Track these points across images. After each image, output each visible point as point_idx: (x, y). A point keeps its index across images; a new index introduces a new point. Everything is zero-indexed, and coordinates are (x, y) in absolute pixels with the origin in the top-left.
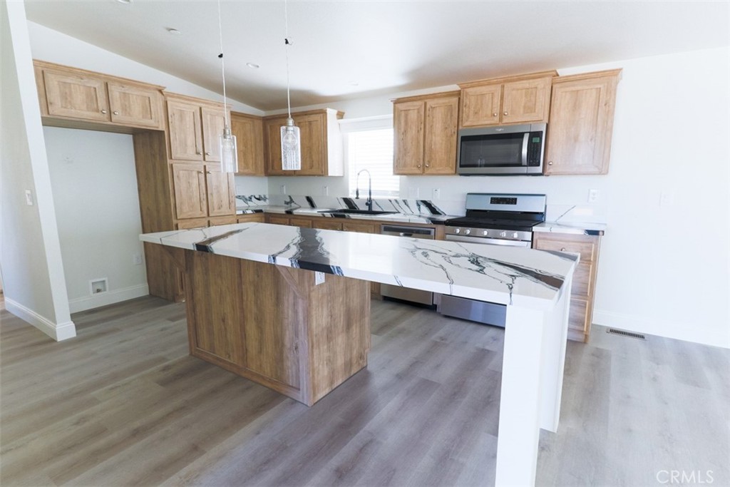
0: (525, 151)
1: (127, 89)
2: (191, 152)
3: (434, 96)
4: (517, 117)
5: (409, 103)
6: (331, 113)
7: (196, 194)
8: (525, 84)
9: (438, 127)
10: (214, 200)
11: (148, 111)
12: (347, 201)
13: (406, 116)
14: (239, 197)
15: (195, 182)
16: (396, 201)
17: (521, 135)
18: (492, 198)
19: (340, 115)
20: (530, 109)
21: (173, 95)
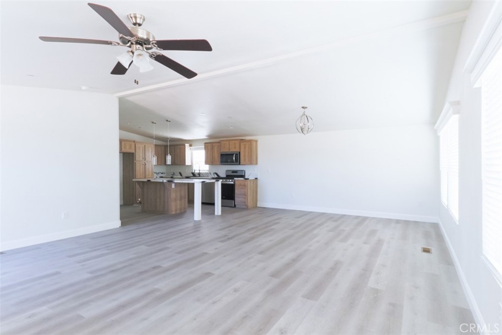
0: (234, 158)
1: (126, 142)
2: (141, 158)
3: (214, 143)
4: (233, 149)
5: (208, 144)
6: (187, 145)
7: (142, 171)
8: (234, 142)
9: (216, 151)
10: (147, 173)
11: (130, 147)
12: (193, 173)
13: (208, 147)
14: (155, 173)
15: (142, 167)
17: (233, 154)
18: (232, 171)
19: (191, 146)
20: (235, 148)
21: (137, 142)
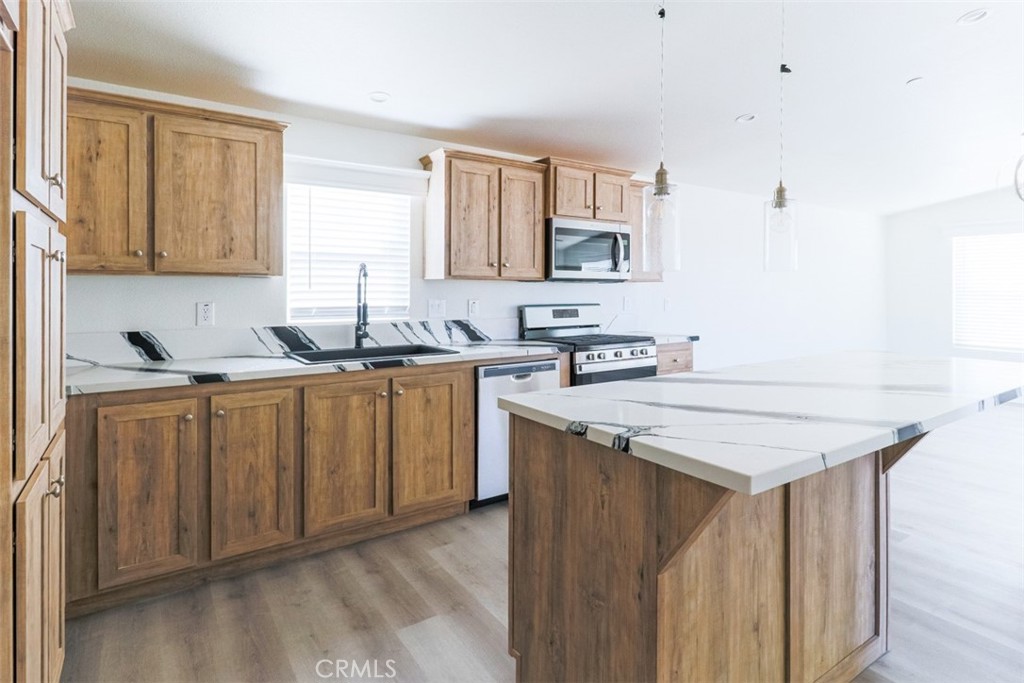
3: (512, 164)
4: (610, 214)
5: (476, 164)
8: (611, 179)
9: (517, 209)
13: (470, 182)
16: (407, 325)
18: (554, 311)
20: (616, 209)
